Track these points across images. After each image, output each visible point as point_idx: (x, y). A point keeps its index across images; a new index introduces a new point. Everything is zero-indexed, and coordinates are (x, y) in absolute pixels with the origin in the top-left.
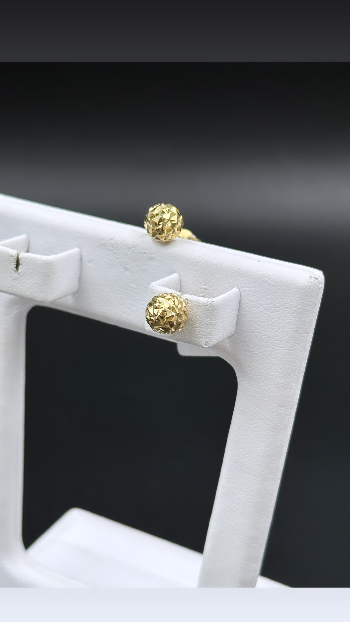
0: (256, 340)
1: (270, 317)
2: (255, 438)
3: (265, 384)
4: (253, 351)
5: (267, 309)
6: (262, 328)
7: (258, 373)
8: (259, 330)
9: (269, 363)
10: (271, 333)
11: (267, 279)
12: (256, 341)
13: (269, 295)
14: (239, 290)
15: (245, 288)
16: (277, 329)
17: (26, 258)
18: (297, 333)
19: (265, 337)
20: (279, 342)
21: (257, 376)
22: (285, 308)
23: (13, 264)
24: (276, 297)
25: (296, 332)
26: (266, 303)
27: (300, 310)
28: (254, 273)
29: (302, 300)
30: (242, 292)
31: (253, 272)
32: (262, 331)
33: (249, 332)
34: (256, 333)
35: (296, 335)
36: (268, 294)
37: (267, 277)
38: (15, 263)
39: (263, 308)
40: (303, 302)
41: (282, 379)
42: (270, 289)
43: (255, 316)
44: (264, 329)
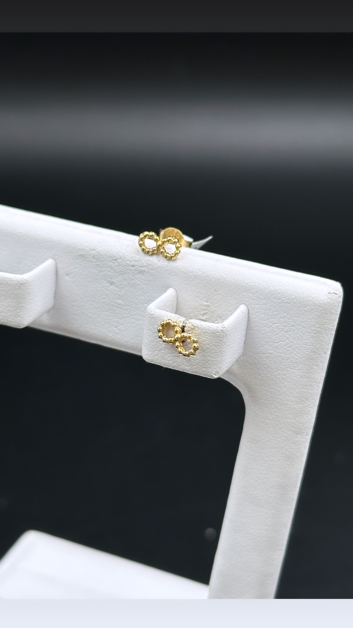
1: (284, 337)
9: (283, 386)
10: (285, 355)
12: (267, 363)
13: (283, 312)
14: (246, 307)
16: (293, 350)
18: (315, 354)
19: (278, 359)
20: (295, 364)
22: (301, 327)
24: (291, 315)
25: (314, 352)
26: (280, 322)
27: (319, 329)
29: (320, 319)
30: (251, 309)
34: (268, 354)
35: (314, 356)
36: (281, 312)
39: (276, 328)
40: (322, 321)
41: (299, 404)
43: (266, 335)
44: (277, 350)
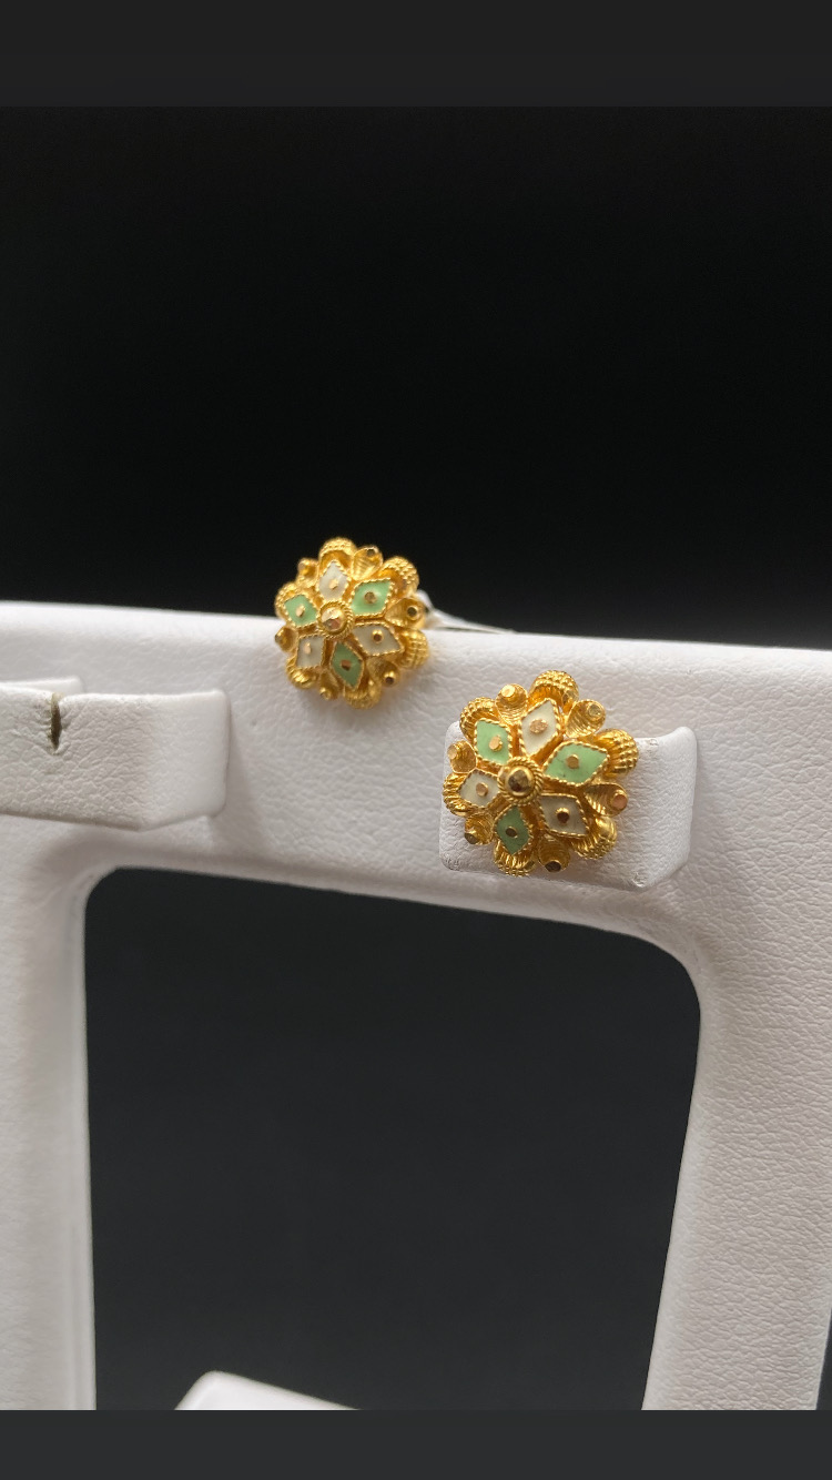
0: (756, 871)
2: (774, 1161)
3: (796, 997)
4: (751, 904)
5: (783, 775)
6: (776, 833)
7: (770, 968)
8: (764, 840)
11: (779, 687)
15: (711, 723)
17: (80, 707)
21: (768, 976)
23: (42, 730)
28: (736, 676)
31: (731, 676)
32: (774, 841)
33: (731, 850)
37: (776, 683)
38: (46, 723)
42: (791, 714)
